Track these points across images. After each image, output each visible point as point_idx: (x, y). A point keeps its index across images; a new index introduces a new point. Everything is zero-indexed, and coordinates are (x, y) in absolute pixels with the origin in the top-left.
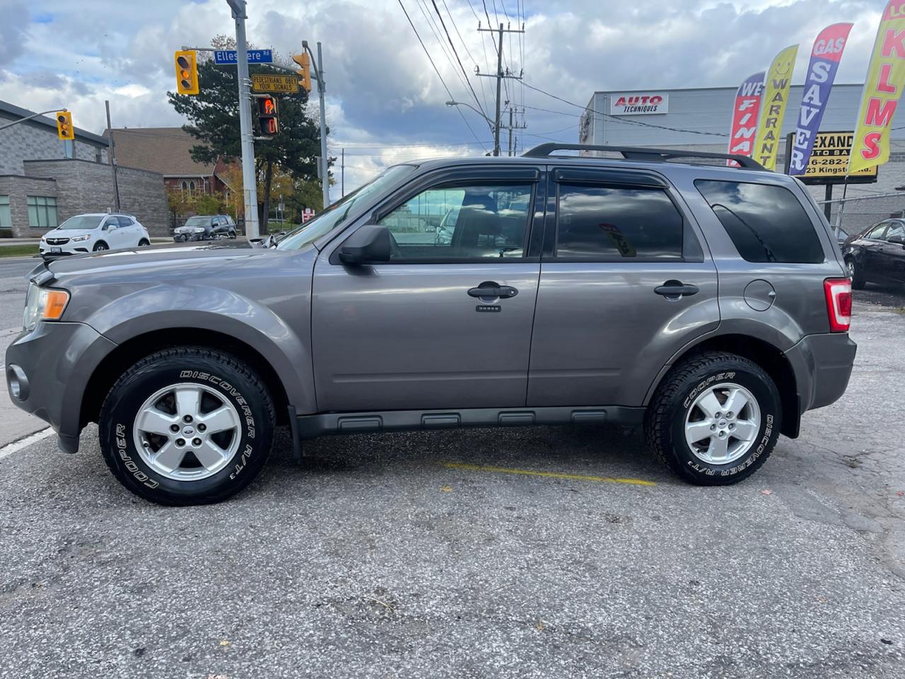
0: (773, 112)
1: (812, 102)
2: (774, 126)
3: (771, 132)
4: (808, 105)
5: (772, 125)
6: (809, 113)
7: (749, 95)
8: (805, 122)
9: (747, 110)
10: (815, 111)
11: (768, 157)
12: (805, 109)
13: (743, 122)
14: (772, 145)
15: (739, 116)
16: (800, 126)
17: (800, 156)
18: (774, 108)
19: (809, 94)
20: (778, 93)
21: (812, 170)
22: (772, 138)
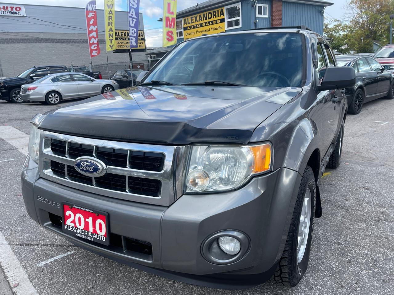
0: (110, 19)
1: (133, 16)
2: (112, 26)
3: (111, 28)
4: (131, 17)
5: (110, 25)
6: (133, 21)
7: (91, 10)
8: (132, 25)
9: (92, 18)
10: (135, 20)
11: (113, 40)
12: (131, 19)
13: (91, 22)
14: (113, 34)
15: (89, 20)
16: (130, 26)
17: (134, 39)
18: (110, 17)
19: (131, 13)
20: (110, 11)
21: (123, 46)
22: (112, 31)
